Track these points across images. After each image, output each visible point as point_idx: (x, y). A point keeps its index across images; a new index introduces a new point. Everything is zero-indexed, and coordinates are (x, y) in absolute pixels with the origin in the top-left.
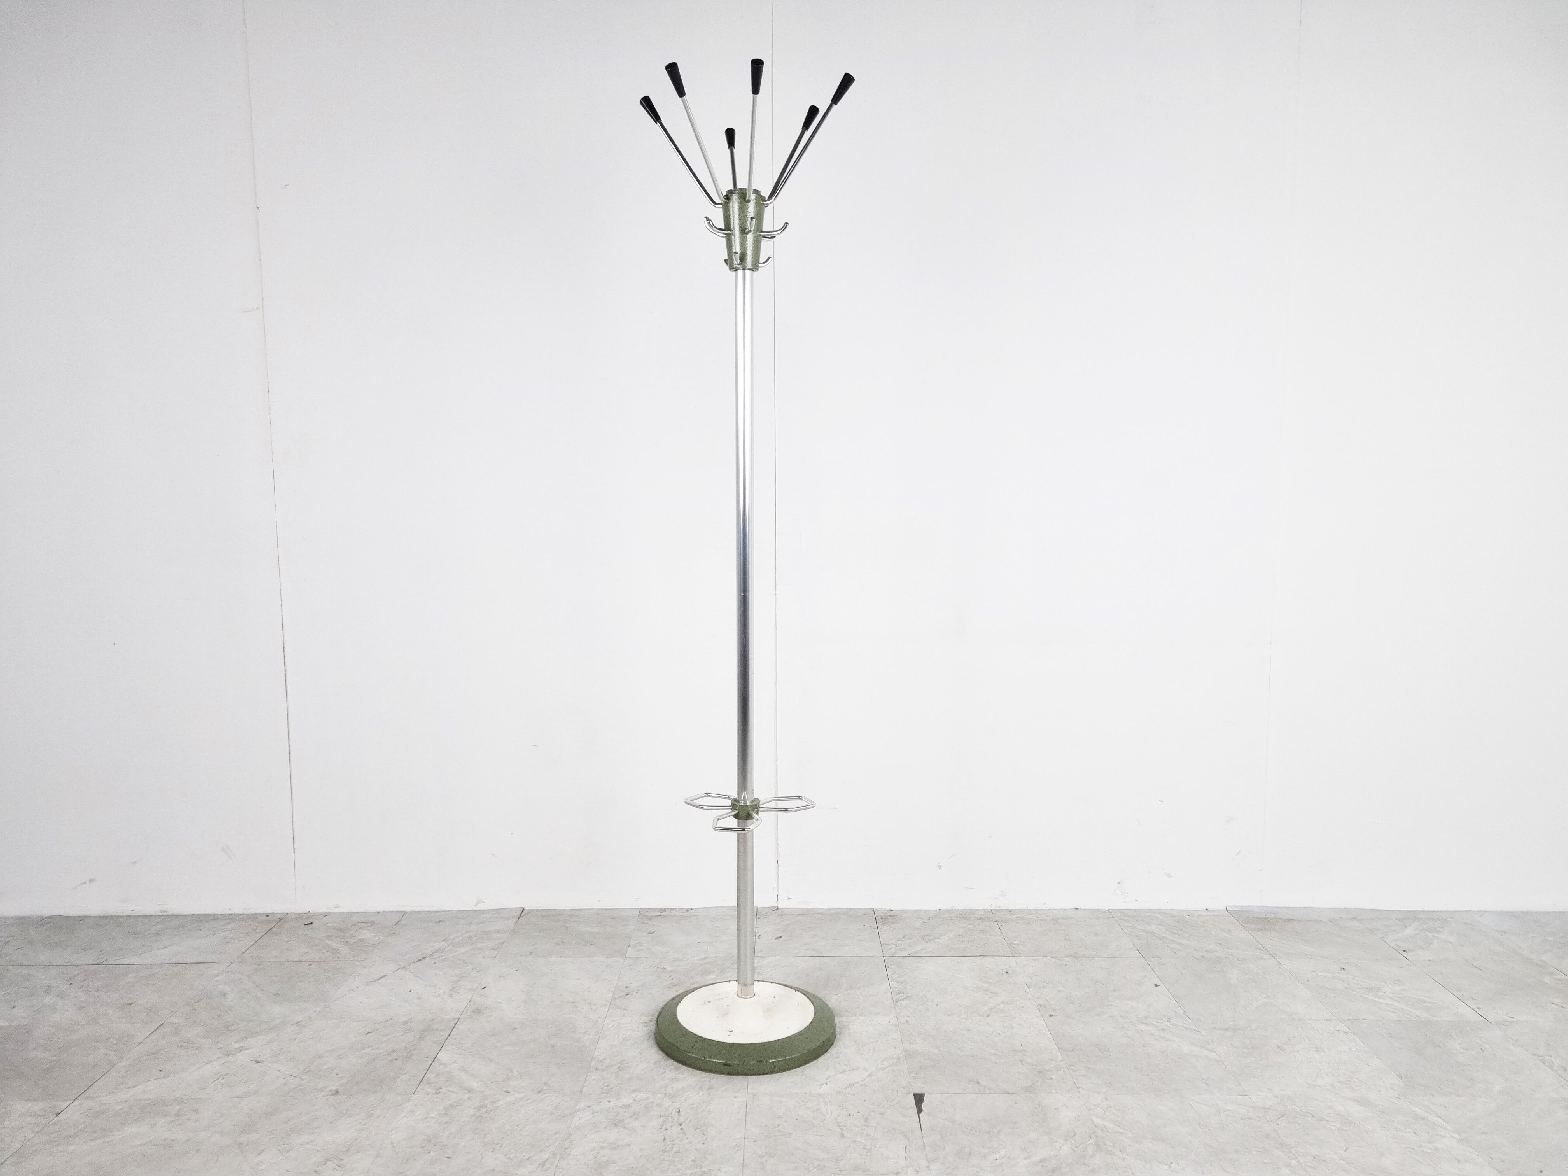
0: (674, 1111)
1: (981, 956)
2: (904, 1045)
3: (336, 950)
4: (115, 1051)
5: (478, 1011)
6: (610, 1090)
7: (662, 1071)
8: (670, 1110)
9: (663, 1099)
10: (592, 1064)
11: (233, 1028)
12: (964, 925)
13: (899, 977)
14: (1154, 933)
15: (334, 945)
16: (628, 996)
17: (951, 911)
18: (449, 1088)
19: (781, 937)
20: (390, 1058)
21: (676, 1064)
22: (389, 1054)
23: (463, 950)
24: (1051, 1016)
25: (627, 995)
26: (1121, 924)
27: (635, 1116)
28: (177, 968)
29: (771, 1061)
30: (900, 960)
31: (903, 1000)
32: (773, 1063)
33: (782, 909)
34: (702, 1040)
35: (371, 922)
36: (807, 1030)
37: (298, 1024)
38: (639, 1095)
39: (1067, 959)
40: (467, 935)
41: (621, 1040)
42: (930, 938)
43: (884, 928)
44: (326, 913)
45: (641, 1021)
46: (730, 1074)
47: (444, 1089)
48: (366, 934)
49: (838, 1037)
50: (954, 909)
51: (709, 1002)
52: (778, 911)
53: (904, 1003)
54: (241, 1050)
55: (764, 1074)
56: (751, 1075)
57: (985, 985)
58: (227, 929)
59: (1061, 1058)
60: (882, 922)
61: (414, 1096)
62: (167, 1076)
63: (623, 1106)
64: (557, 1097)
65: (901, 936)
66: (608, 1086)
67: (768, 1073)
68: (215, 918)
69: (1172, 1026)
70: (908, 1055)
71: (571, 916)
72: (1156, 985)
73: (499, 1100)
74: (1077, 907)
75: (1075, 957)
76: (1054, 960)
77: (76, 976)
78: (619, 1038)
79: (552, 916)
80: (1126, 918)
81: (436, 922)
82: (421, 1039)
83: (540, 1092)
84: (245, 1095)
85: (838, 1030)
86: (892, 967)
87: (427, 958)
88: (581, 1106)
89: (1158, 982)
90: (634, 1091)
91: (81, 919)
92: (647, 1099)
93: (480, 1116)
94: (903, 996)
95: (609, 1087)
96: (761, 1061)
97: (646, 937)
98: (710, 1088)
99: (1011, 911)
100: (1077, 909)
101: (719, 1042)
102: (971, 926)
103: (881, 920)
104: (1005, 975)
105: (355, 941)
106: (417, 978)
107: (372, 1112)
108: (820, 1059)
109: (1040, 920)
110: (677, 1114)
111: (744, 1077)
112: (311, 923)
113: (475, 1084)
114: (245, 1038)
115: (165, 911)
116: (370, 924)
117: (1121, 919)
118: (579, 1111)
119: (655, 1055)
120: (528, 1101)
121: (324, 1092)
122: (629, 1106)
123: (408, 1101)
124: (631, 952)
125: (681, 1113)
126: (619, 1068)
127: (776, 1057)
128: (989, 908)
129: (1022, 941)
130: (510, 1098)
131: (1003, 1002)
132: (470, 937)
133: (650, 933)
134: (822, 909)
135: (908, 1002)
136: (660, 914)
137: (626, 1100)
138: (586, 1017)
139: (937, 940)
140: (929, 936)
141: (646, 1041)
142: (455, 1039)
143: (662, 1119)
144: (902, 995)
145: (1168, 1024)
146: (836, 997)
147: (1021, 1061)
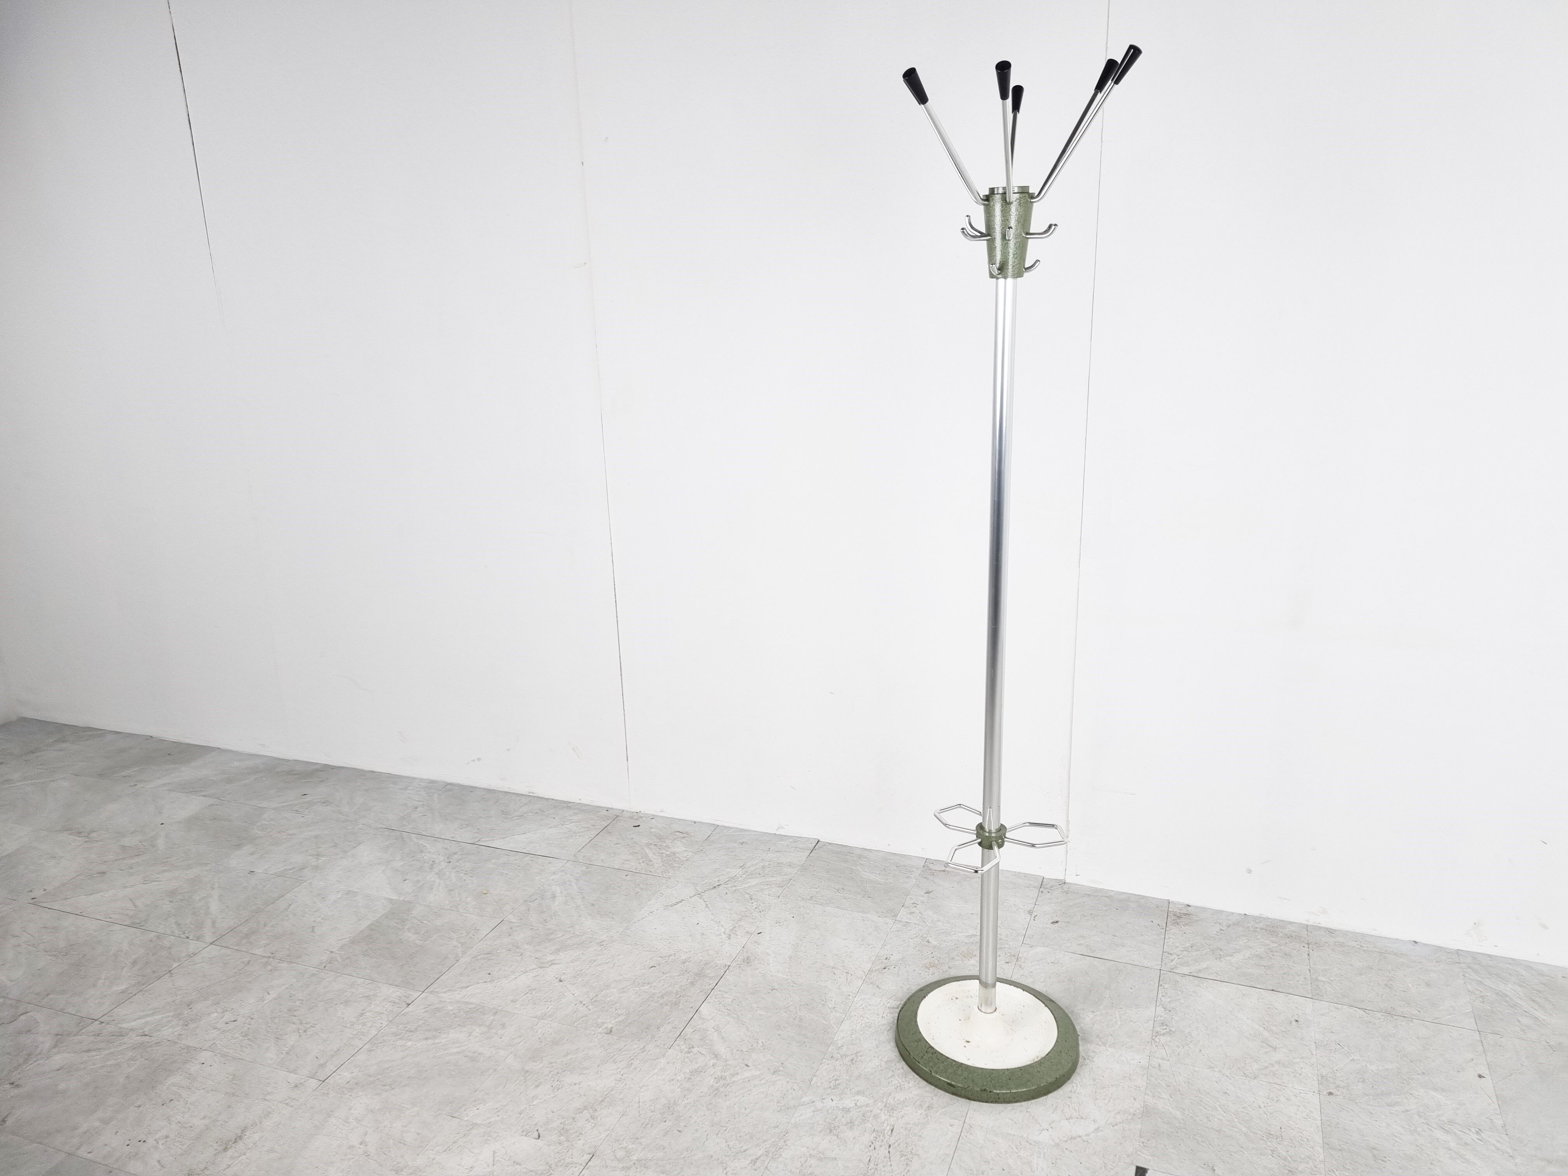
0: (888, 1128)
1: (1273, 990)
2: (1146, 1096)
3: (651, 861)
4: (462, 944)
5: (747, 961)
6: (836, 1087)
7: (891, 1073)
8: (885, 1124)
9: (881, 1110)
10: (830, 1049)
11: (552, 937)
12: (1267, 942)
13: (1169, 1002)
14: (1507, 996)
15: (651, 855)
16: (885, 970)
17: (1258, 919)
18: (699, 1049)
19: (1057, 922)
20: (661, 1001)
21: (906, 1067)
22: (662, 997)
23: (753, 882)
24: (1330, 1094)
25: (885, 968)
26: (1467, 975)
27: (851, 1124)
28: (528, 858)
29: (995, 1091)
30: (1178, 978)
31: (1164, 1034)
32: (998, 1094)
33: (1070, 883)
34: (932, 1051)
35: (687, 833)
36: (1041, 1062)
37: (601, 943)
38: (862, 1100)
39: (1378, 1015)
40: (762, 864)
41: (863, 1025)
42: (1222, 953)
43: (1174, 929)
44: (653, 815)
45: (889, 1005)
46: (953, 1094)
47: (695, 1050)
48: (679, 847)
49: (1078, 1070)
50: (1262, 916)
51: (957, 998)
52: (1064, 886)
53: (1163, 1039)
54: (552, 963)
55: (987, 1102)
56: (974, 1100)
57: (1266, 1034)
58: (574, 821)
59: (1322, 1157)
60: (1174, 920)
61: (670, 1051)
62: (492, 981)
63: (843, 1109)
64: (788, 1082)
65: (1188, 945)
66: (836, 1080)
67: (992, 1102)
68: (567, 805)
69: (1479, 1141)
70: (1147, 1112)
71: (860, 857)
72: (1480, 1076)
73: (738, 1074)
74: (1417, 941)
75: (1390, 1013)
76: (1362, 1012)
77: (455, 853)
78: (863, 1022)
79: (843, 853)
80: (1476, 967)
81: (740, 843)
82: (692, 984)
83: (774, 1072)
84: (542, 1017)
85: (1081, 1060)
86: (1166, 986)
87: (721, 887)
88: (806, 1099)
89: (1484, 1071)
90: (859, 1093)
91: (472, 789)
92: (867, 1105)
93: (717, 1089)
94: (1166, 1029)
95: (837, 1082)
96: (985, 1090)
97: (923, 896)
98: (929, 1107)
99: (1330, 931)
100: (1415, 942)
101: (948, 1058)
102: (1275, 945)
103: (1173, 918)
104: (1294, 1023)
105: (668, 853)
106: (707, 909)
107: (632, 1061)
108: (1050, 1095)
109: (1364, 950)
110: (890, 1132)
111: (967, 1100)
112: (639, 826)
113: (722, 1049)
114: (557, 951)
115: (533, 793)
116: (685, 835)
117: (1469, 967)
118: (802, 1105)
119: (890, 1051)
120: (762, 1081)
121: (601, 1029)
122: (848, 1111)
123: (664, 1056)
124: (903, 915)
125: (894, 1131)
126: (852, 1060)
127: (1001, 1087)
128: (1306, 923)
129: (1331, 978)
130: (748, 1074)
131: (1278, 1063)
132: (763, 867)
133: (928, 893)
134: (1113, 891)
135: (1169, 1039)
136: (944, 868)
137: (848, 1103)
138: (839, 989)
139: (1228, 958)
140: (1221, 950)
141: (886, 1032)
142: (720, 991)
143: (874, 1135)
144: (1165, 1027)
145: (1475, 1137)
146: (1091, 1015)
147: (1273, 1151)
